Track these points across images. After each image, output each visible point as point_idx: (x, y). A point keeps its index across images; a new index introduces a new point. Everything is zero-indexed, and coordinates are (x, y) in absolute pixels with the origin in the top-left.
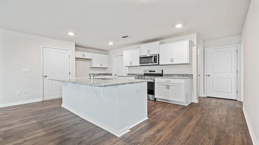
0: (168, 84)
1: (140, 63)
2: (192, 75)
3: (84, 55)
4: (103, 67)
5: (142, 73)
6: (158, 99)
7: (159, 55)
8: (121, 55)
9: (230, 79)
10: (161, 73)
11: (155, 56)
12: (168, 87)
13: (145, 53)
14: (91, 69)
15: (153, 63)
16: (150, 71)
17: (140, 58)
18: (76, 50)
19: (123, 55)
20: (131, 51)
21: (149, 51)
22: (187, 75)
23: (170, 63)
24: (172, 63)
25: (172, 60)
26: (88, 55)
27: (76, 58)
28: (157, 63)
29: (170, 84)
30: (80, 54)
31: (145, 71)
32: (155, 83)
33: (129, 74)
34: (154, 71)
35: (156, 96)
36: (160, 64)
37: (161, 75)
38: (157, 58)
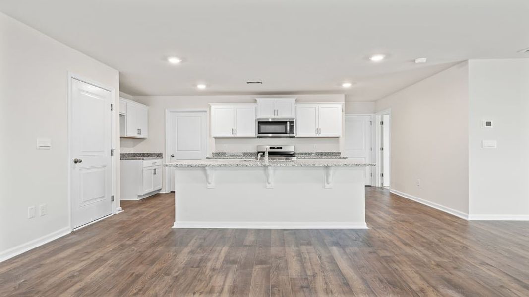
1: (259, 133)
2: (340, 153)
4: (142, 136)
9: (364, 159)
11: (290, 122)
15: (286, 133)
16: (272, 148)
17: (260, 123)
21: (276, 112)
22: (332, 153)
23: (314, 134)
24: (317, 135)
25: (318, 131)
28: (294, 133)
31: (259, 147)
34: (281, 148)
36: (297, 135)
37: (292, 155)
38: (294, 125)
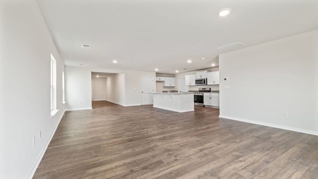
0: (210, 97)
1: (196, 84)
3: (160, 79)
4: (172, 86)
5: (198, 90)
6: (206, 106)
7: (207, 79)
8: (184, 78)
10: (209, 90)
11: (204, 80)
12: (210, 98)
13: (199, 78)
14: (164, 88)
15: (203, 84)
16: (203, 89)
17: (196, 80)
18: (156, 76)
19: (185, 78)
20: (190, 76)
21: (201, 76)
24: (214, 84)
25: (214, 82)
26: (162, 79)
27: (156, 81)
28: (205, 83)
29: (211, 96)
30: (158, 79)
31: (199, 89)
32: (204, 96)
33: (189, 91)
34: (205, 89)
35: (205, 104)
36: (208, 84)
37: (210, 91)
